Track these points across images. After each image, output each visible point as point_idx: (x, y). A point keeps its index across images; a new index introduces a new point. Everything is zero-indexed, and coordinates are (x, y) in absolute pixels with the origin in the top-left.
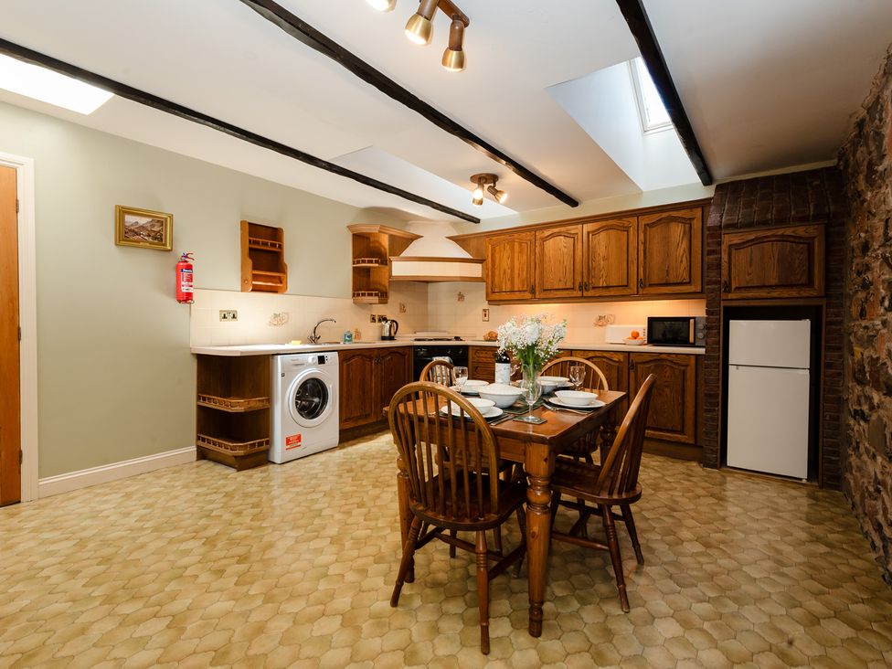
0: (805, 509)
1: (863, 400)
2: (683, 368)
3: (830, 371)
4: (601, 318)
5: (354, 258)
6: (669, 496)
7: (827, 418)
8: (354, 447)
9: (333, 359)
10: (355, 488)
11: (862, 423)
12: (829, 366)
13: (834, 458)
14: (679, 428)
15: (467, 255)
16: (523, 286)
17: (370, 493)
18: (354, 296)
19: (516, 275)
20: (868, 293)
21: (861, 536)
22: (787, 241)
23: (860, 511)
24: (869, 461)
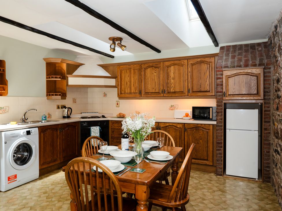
0: (257, 194)
1: (278, 146)
2: (207, 131)
3: (266, 132)
4: (172, 106)
5: (47, 75)
6: (202, 193)
7: (265, 152)
8: (48, 178)
9: (35, 132)
10: (48, 203)
11: (278, 155)
12: (266, 129)
13: (268, 169)
14: (206, 158)
15: (108, 75)
16: (136, 91)
17: (57, 205)
18: (47, 95)
19: (132, 85)
20: (279, 101)
21: (278, 205)
22: (248, 75)
23: (278, 193)
24: (281, 172)
